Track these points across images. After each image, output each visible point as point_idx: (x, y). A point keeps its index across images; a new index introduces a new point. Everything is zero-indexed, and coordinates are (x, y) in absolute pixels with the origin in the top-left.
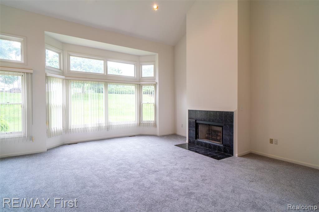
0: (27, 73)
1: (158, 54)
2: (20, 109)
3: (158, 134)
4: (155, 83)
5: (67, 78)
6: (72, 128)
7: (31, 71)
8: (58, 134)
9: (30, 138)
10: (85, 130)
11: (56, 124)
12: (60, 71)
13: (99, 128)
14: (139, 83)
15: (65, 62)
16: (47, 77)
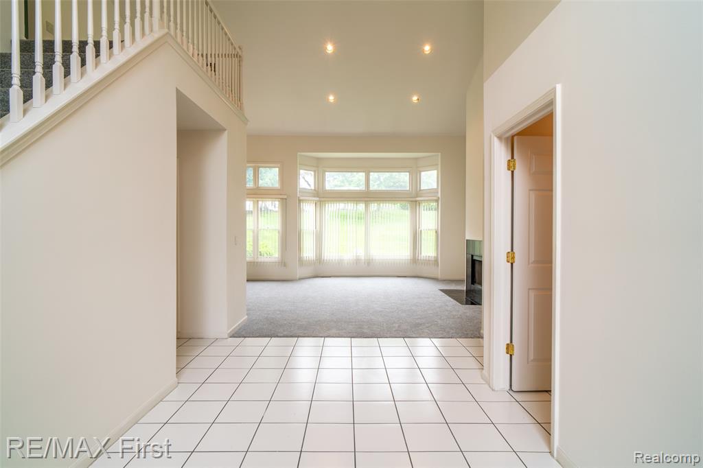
0: (282, 199)
1: (440, 154)
2: (277, 234)
3: (439, 277)
4: (435, 198)
5: (322, 199)
6: (325, 258)
7: (285, 197)
8: (310, 263)
9: (283, 263)
10: (340, 262)
11: (308, 252)
12: (315, 192)
13: (357, 261)
14: (414, 199)
15: (320, 180)
16: (300, 201)
